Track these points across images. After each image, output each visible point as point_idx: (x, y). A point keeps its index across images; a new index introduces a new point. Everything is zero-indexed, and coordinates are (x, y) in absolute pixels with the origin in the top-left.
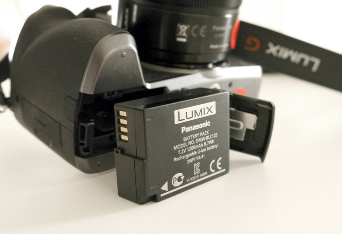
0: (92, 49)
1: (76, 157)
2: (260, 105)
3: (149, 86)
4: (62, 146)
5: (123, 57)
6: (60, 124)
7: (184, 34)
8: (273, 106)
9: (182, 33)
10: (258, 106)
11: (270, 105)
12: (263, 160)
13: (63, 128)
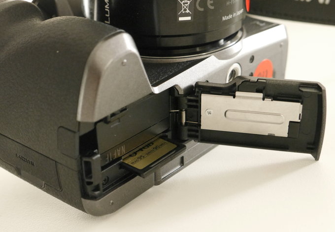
0: (85, 63)
1: (83, 199)
2: (304, 90)
3: (157, 90)
4: (61, 187)
5: (124, 66)
6: (56, 162)
7: (188, 11)
8: (323, 89)
9: (185, 10)
10: (302, 91)
11: (317, 87)
12: (317, 158)
13: (59, 166)
